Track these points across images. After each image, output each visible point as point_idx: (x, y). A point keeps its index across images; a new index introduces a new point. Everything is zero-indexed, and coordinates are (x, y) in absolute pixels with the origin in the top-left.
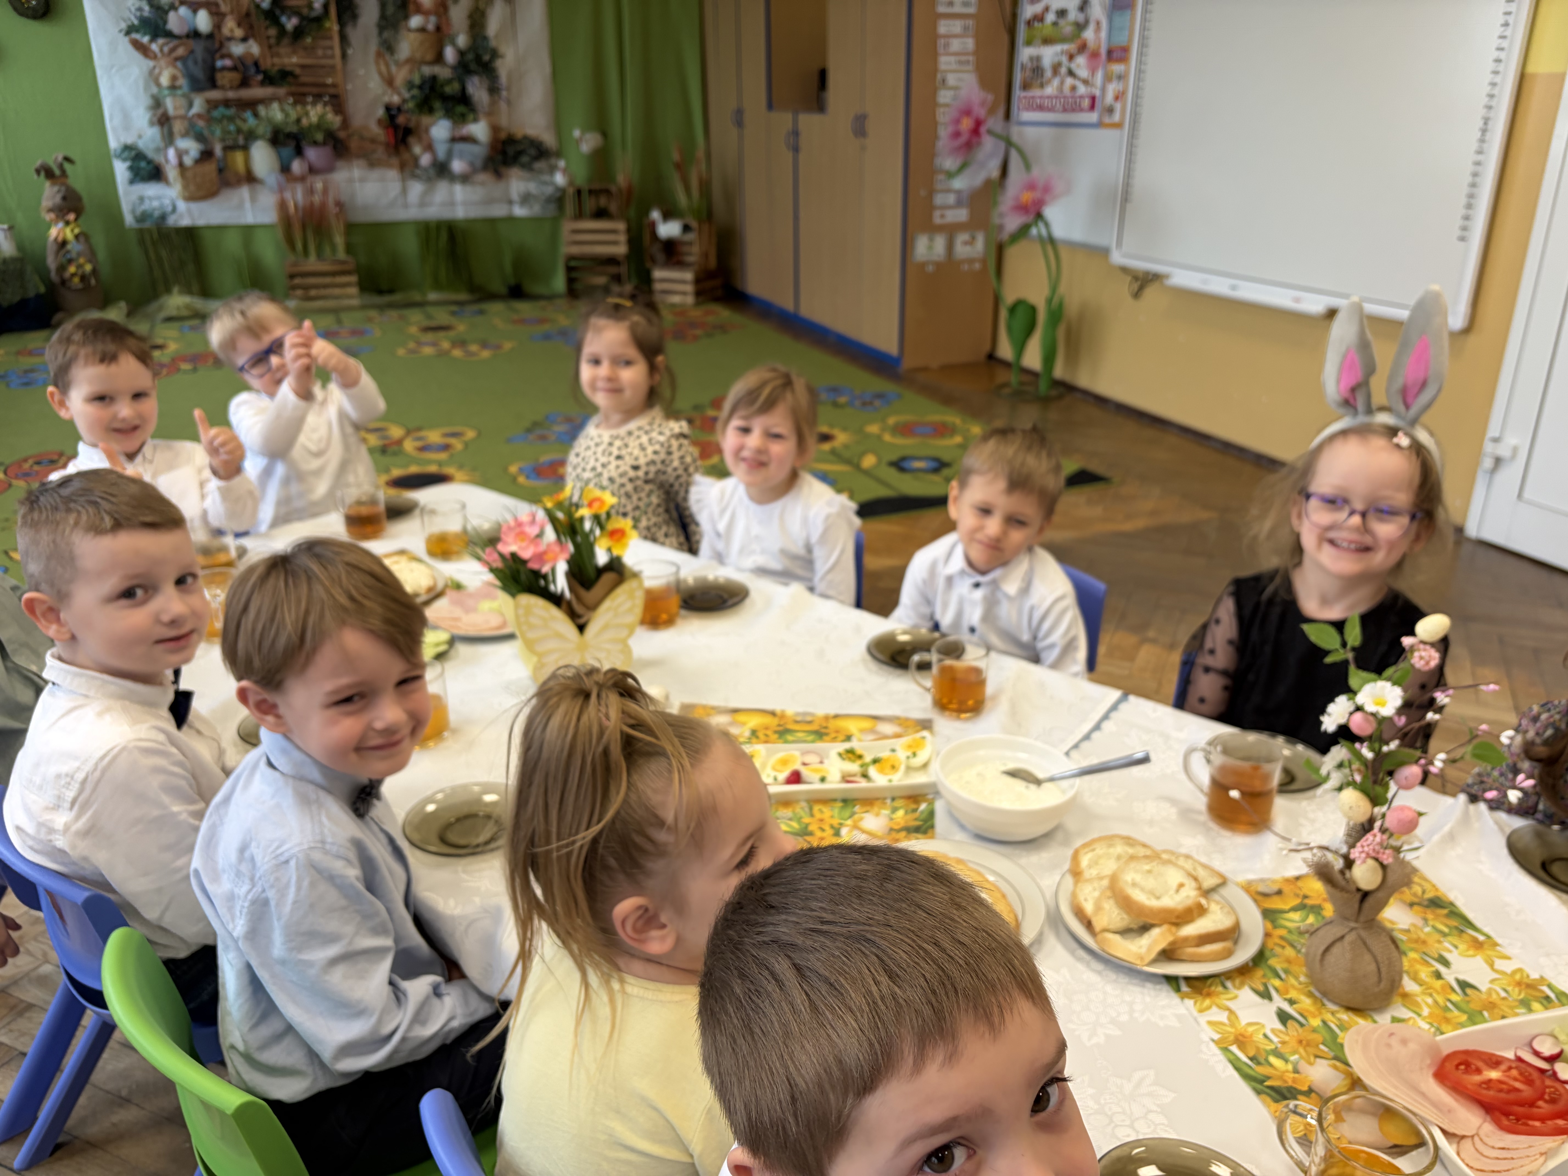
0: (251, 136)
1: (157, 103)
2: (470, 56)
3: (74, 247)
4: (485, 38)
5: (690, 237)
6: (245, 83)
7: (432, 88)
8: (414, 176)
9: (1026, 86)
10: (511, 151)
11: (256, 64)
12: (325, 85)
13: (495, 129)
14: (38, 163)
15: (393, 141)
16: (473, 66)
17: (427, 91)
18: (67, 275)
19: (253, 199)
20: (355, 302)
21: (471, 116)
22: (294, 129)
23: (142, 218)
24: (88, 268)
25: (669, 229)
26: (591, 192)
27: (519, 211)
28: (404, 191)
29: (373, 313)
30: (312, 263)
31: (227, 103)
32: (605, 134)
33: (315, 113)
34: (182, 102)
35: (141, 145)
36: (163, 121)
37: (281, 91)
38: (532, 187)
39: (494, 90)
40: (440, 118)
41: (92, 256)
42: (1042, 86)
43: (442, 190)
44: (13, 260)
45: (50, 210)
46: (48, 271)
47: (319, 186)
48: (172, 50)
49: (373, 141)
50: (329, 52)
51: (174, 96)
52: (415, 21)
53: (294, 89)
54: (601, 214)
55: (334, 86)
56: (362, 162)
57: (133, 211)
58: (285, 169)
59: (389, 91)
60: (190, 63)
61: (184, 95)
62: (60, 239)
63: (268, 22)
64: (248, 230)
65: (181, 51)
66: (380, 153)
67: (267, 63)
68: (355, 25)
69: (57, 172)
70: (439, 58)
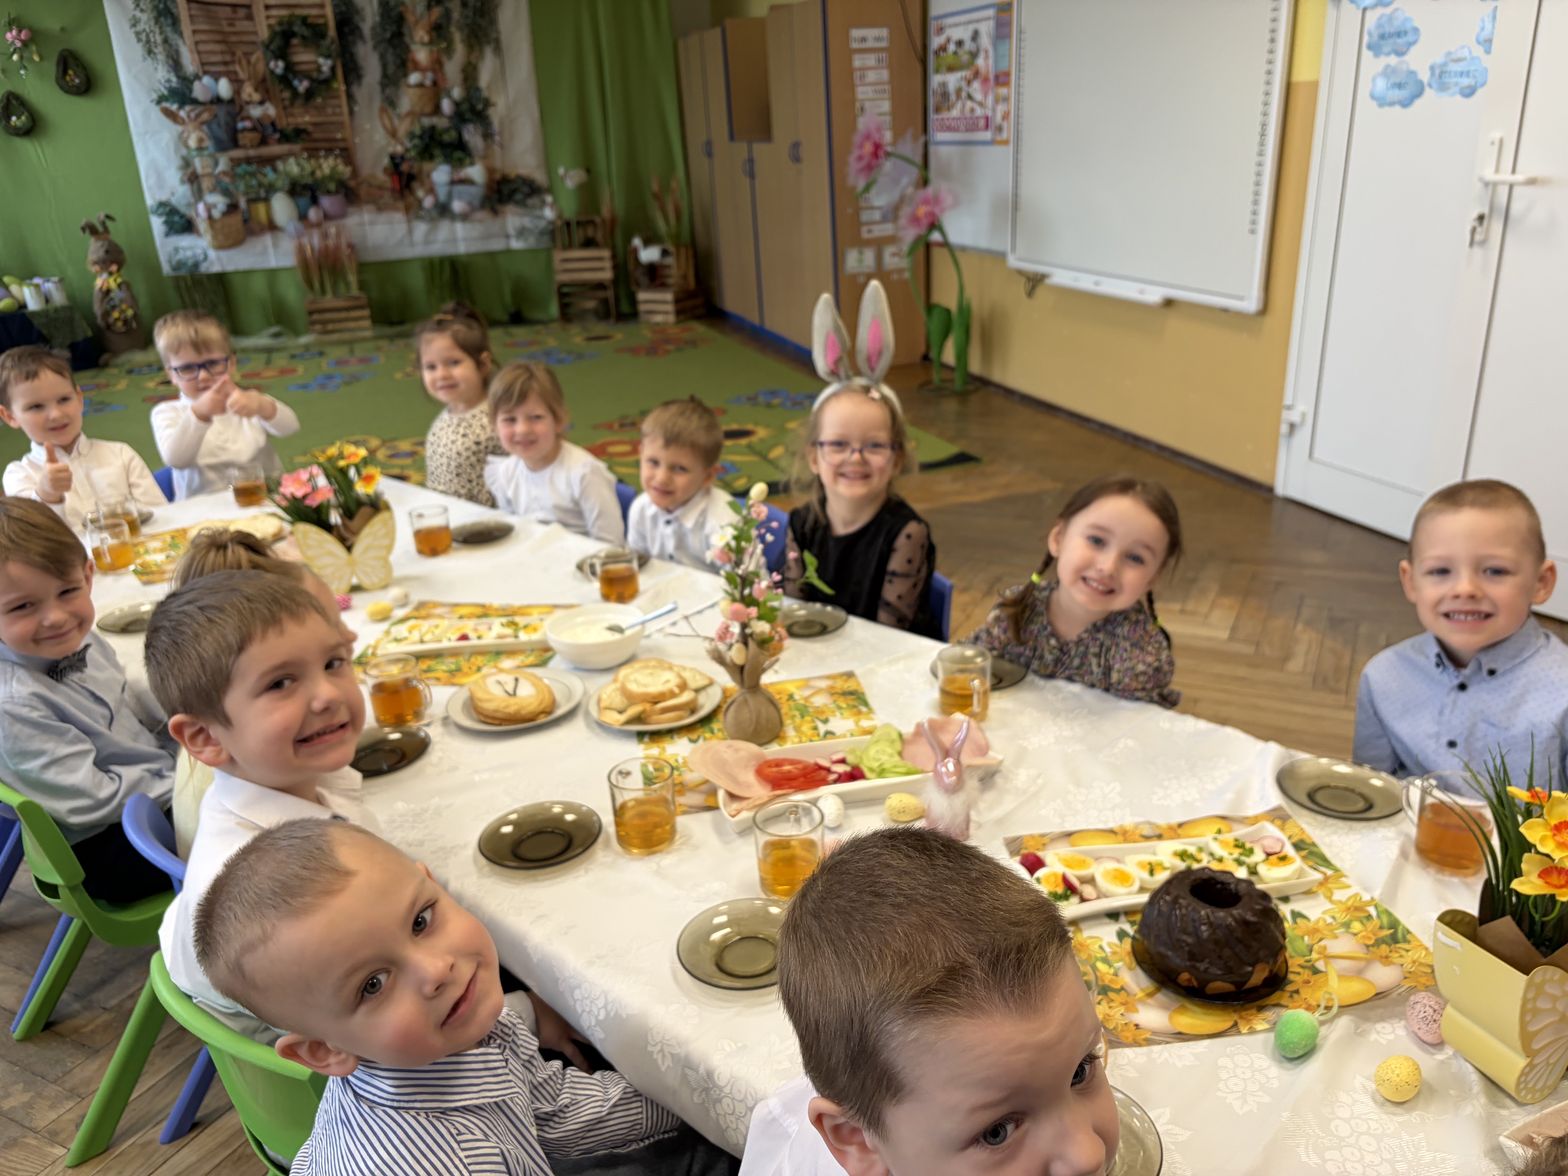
0: (271, 189)
1: (187, 163)
2: (465, 107)
3: (116, 295)
4: (478, 89)
5: (670, 260)
6: (264, 141)
7: (432, 137)
8: (419, 218)
9: (938, 110)
10: (506, 190)
11: (273, 124)
12: (336, 140)
13: (490, 171)
14: (83, 222)
15: (397, 186)
16: (468, 115)
17: (427, 140)
18: (111, 320)
19: (275, 245)
20: (368, 334)
21: (468, 160)
22: (309, 180)
23: (179, 266)
24: (130, 313)
25: (649, 255)
26: (579, 223)
27: (516, 244)
28: (410, 232)
29: (384, 343)
30: (329, 301)
31: (248, 161)
32: (588, 171)
33: (327, 165)
34: (210, 161)
35: (174, 201)
36: (193, 179)
37: (296, 147)
38: (527, 222)
39: (487, 135)
40: (440, 164)
41: (133, 301)
42: (949, 109)
43: (445, 229)
44: (64, 308)
45: (95, 263)
46: (94, 316)
47: (332, 230)
48: (198, 116)
49: (380, 188)
50: (338, 110)
51: (201, 156)
52: (414, 78)
53: (308, 145)
54: (589, 243)
55: (343, 140)
56: (371, 207)
57: (170, 261)
58: (303, 217)
59: (393, 142)
60: (215, 126)
61: (210, 155)
62: (105, 288)
63: (282, 86)
64: (272, 274)
65: (205, 116)
66: (387, 197)
67: (283, 123)
68: (360, 84)
69: (100, 229)
70: (437, 110)
